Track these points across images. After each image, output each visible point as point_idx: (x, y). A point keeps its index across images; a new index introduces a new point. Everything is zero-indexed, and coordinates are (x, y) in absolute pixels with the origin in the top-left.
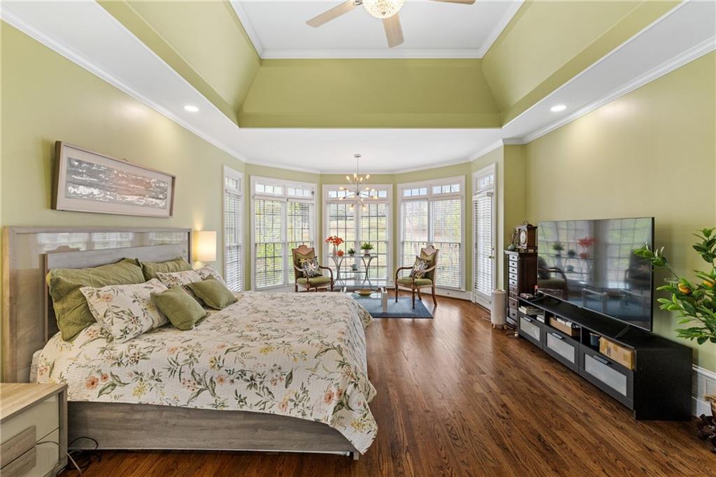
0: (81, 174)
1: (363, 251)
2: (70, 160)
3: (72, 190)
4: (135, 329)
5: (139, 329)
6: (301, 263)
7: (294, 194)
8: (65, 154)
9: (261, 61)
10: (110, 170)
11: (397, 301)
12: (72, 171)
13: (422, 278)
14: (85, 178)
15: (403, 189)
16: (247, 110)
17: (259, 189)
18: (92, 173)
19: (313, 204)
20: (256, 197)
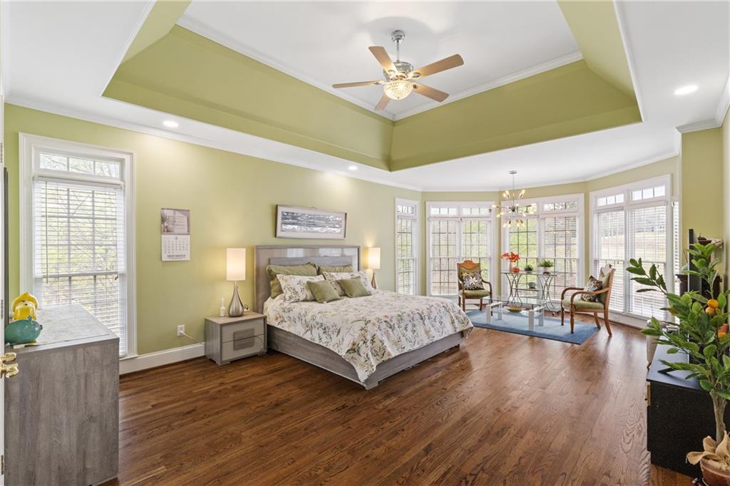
0: (288, 219)
1: (542, 269)
2: (282, 213)
3: (284, 227)
4: (296, 297)
5: (297, 298)
6: (462, 277)
7: (469, 213)
8: (280, 210)
9: (394, 123)
10: (304, 214)
11: (562, 325)
12: (284, 218)
13: (590, 300)
14: (290, 221)
15: (596, 197)
16: (395, 157)
17: (434, 211)
18: (294, 218)
19: (490, 221)
20: (430, 219)
